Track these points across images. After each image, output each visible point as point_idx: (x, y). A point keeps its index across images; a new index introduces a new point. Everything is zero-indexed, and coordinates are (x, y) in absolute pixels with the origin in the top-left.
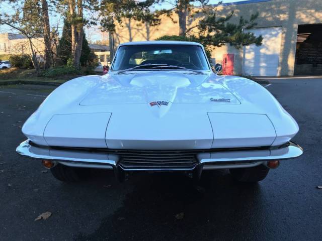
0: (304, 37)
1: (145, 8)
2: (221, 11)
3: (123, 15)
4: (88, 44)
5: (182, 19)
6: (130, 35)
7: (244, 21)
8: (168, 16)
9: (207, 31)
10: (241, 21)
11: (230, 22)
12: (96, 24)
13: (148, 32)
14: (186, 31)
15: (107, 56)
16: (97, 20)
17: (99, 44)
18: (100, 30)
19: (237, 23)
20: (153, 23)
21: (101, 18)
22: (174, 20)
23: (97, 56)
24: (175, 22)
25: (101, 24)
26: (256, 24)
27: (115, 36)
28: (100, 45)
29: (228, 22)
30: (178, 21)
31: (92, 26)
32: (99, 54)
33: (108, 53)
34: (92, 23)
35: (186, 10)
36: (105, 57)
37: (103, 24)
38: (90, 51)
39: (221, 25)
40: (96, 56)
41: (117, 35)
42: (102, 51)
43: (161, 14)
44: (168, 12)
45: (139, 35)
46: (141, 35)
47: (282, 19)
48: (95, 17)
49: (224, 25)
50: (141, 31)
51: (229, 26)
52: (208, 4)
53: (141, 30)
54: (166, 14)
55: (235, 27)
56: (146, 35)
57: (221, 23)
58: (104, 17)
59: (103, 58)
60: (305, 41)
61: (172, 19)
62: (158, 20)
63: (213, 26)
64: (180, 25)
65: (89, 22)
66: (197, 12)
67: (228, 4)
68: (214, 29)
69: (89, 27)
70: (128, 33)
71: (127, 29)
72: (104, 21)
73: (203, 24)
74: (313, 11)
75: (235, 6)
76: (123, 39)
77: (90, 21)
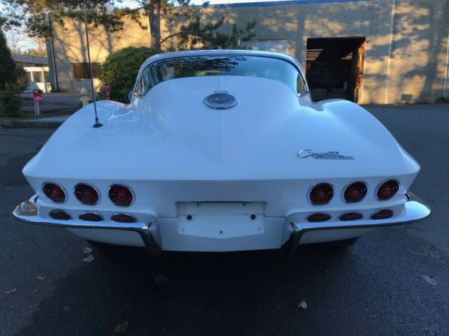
0: (315, 55)
1: (99, 5)
2: (211, 14)
3: (63, 14)
4: (10, 54)
5: (155, 24)
6: (82, 42)
7: (238, 30)
8: (134, 18)
9: (190, 41)
10: (235, 30)
11: (221, 30)
12: (20, 25)
13: (109, 39)
14: (161, 40)
15: (45, 73)
16: (22, 18)
17: (31, 54)
18: (26, 34)
19: (230, 33)
20: (111, 28)
21: (28, 15)
22: (143, 25)
23: (29, 73)
24: (144, 28)
25: (28, 25)
26: (254, 35)
27: (57, 43)
28: (33, 57)
29: (217, 30)
30: (149, 26)
31: (13, 27)
32: (30, 69)
33: (47, 69)
34: (12, 23)
35: (159, 11)
36: (43, 76)
37: (32, 25)
38: (14, 65)
39: (209, 35)
40: (26, 74)
41: (62, 42)
42: (37, 65)
43: (123, 15)
44: (133, 13)
45: (95, 44)
46: (99, 44)
47: (289, 30)
48: (17, 13)
49: (212, 35)
50: (99, 38)
51: (219, 36)
52: (190, 4)
53: (99, 35)
54: (130, 15)
55: (227, 38)
56: (106, 44)
57: (208, 32)
58: (32, 15)
59: (39, 77)
60: (317, 59)
61: (140, 24)
62: (119, 23)
63: (198, 35)
64: (152, 32)
65: (8, 22)
66: (177, 15)
67: (222, 6)
68: (199, 40)
69: (8, 28)
70: (79, 40)
71: (76, 33)
72: (34, 20)
73: (184, 32)
74: (325, 20)
75: (230, 8)
76: (71, 47)
77: (10, 19)
